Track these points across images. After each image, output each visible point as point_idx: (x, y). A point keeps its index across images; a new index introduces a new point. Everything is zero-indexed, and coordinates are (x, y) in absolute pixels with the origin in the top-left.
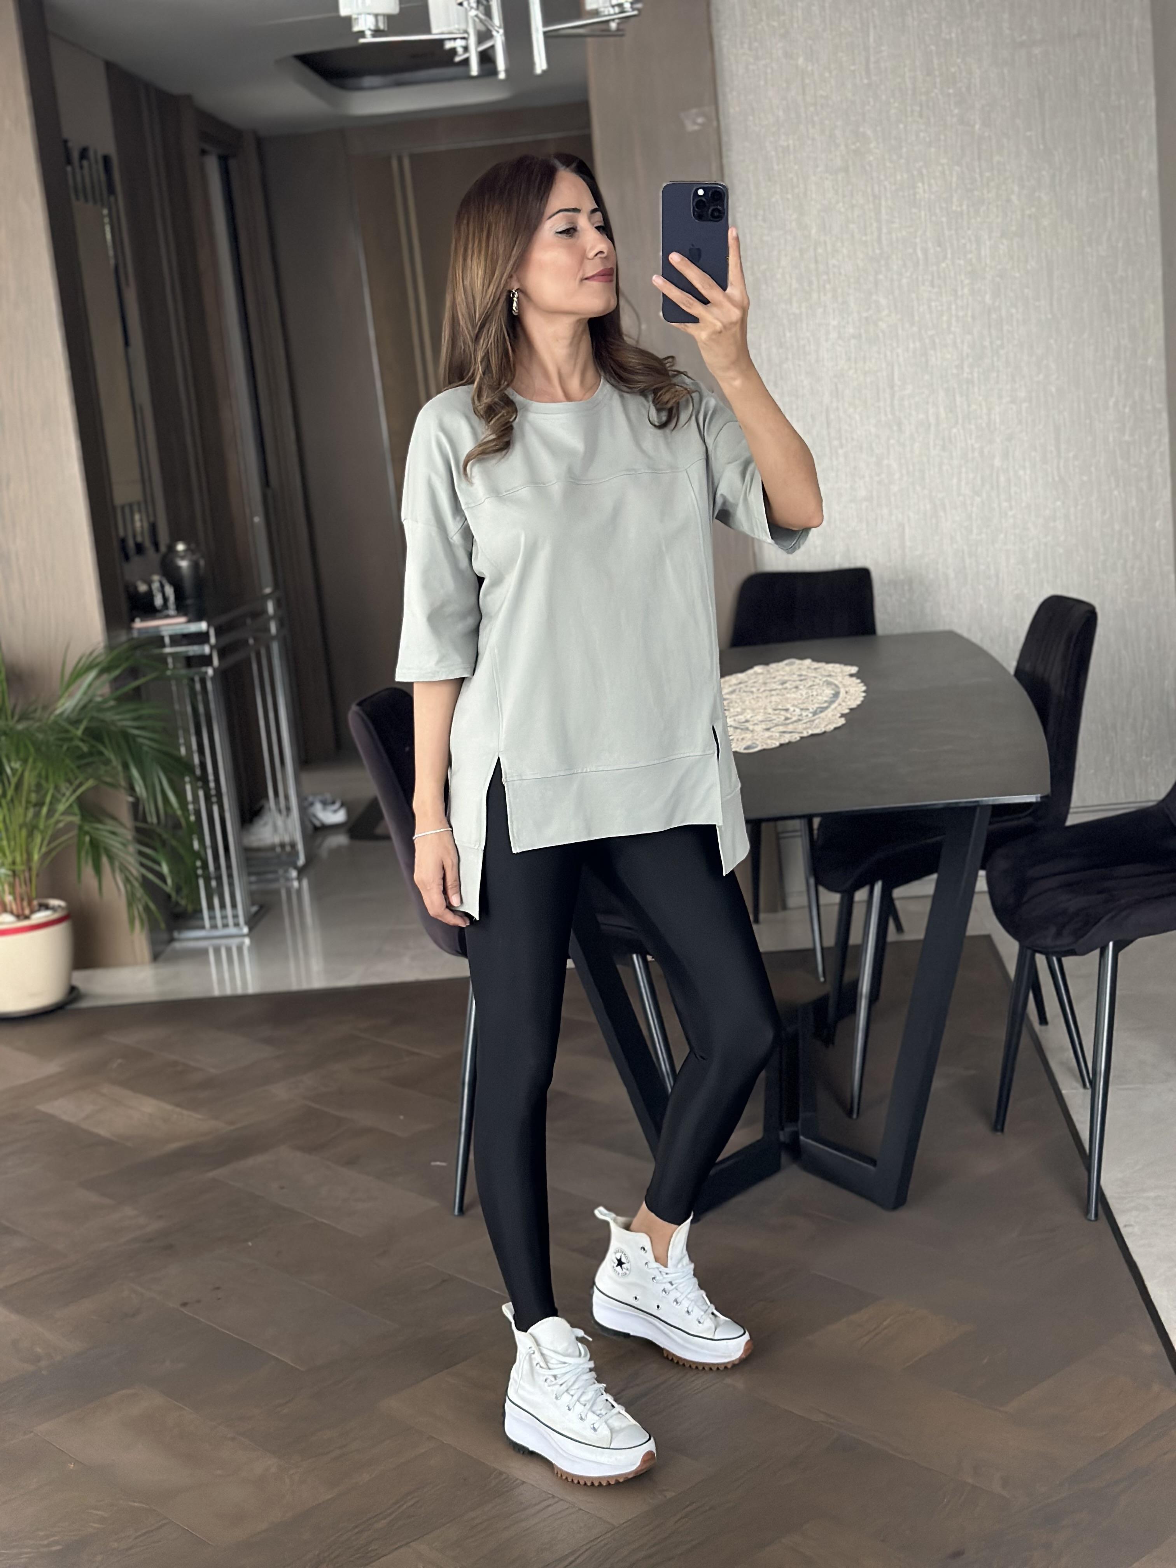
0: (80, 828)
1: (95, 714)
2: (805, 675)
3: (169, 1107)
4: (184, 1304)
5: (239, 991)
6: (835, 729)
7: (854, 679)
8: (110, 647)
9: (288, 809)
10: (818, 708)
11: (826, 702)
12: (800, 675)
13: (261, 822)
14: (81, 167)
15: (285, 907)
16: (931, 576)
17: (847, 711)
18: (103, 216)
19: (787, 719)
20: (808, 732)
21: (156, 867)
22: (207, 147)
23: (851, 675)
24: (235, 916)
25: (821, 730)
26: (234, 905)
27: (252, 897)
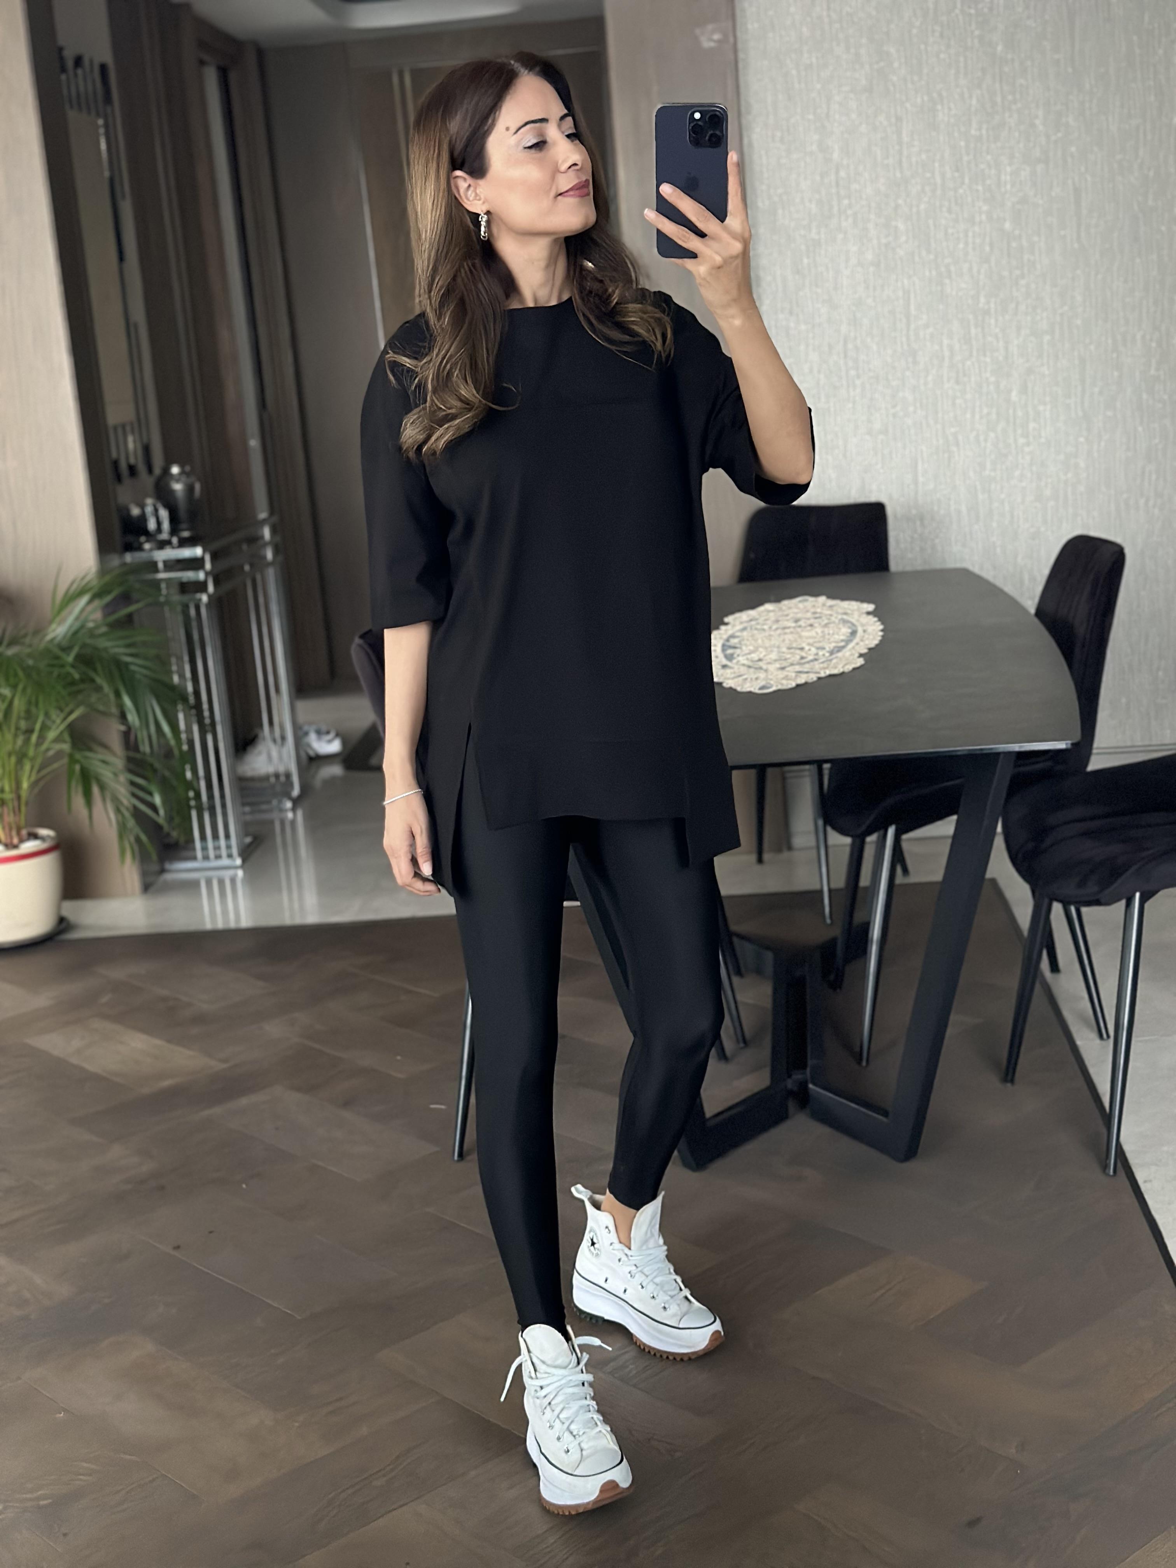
0: (71, 756)
1: (88, 641)
2: (820, 613)
3: (158, 1042)
4: (177, 1248)
5: (232, 925)
6: (854, 669)
7: (870, 617)
8: (103, 571)
9: (283, 738)
10: (835, 647)
11: (842, 641)
12: (815, 613)
13: (256, 751)
14: (76, 75)
15: (279, 839)
16: (942, 512)
17: (865, 651)
18: (98, 127)
19: (802, 658)
20: (825, 673)
21: (147, 797)
22: (206, 57)
23: (869, 613)
24: (229, 847)
25: (839, 670)
26: (227, 836)
27: (246, 828)
